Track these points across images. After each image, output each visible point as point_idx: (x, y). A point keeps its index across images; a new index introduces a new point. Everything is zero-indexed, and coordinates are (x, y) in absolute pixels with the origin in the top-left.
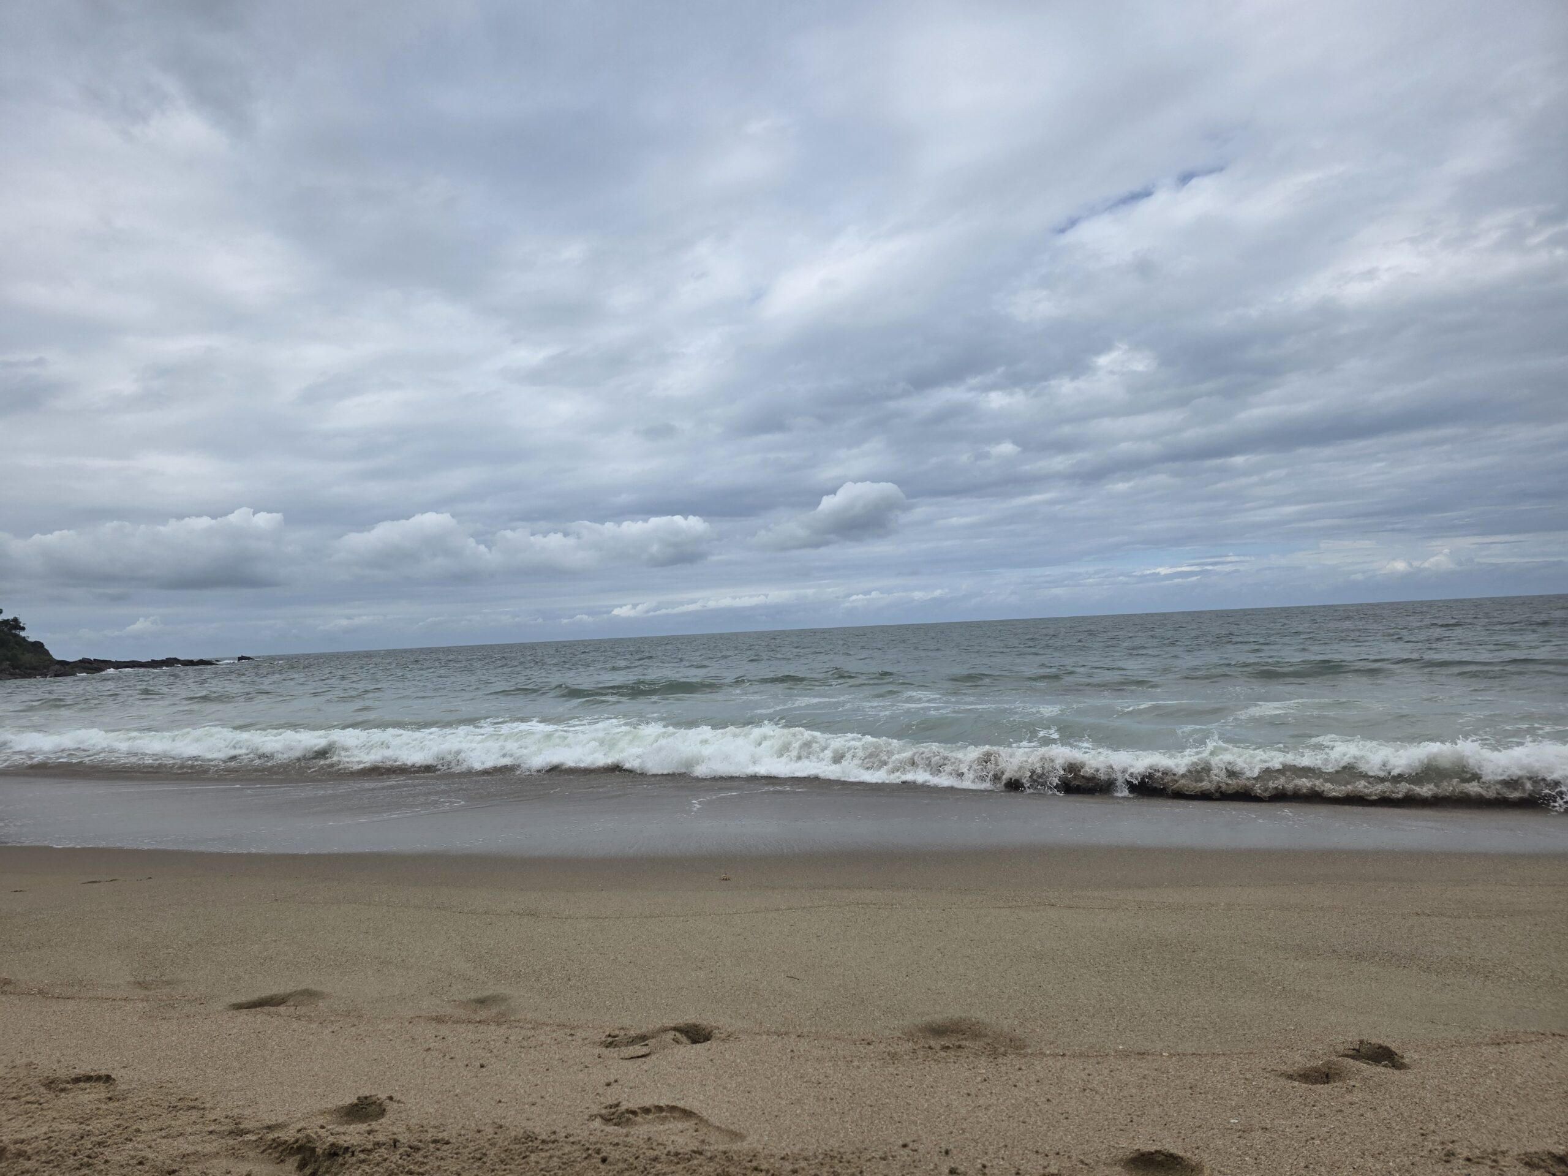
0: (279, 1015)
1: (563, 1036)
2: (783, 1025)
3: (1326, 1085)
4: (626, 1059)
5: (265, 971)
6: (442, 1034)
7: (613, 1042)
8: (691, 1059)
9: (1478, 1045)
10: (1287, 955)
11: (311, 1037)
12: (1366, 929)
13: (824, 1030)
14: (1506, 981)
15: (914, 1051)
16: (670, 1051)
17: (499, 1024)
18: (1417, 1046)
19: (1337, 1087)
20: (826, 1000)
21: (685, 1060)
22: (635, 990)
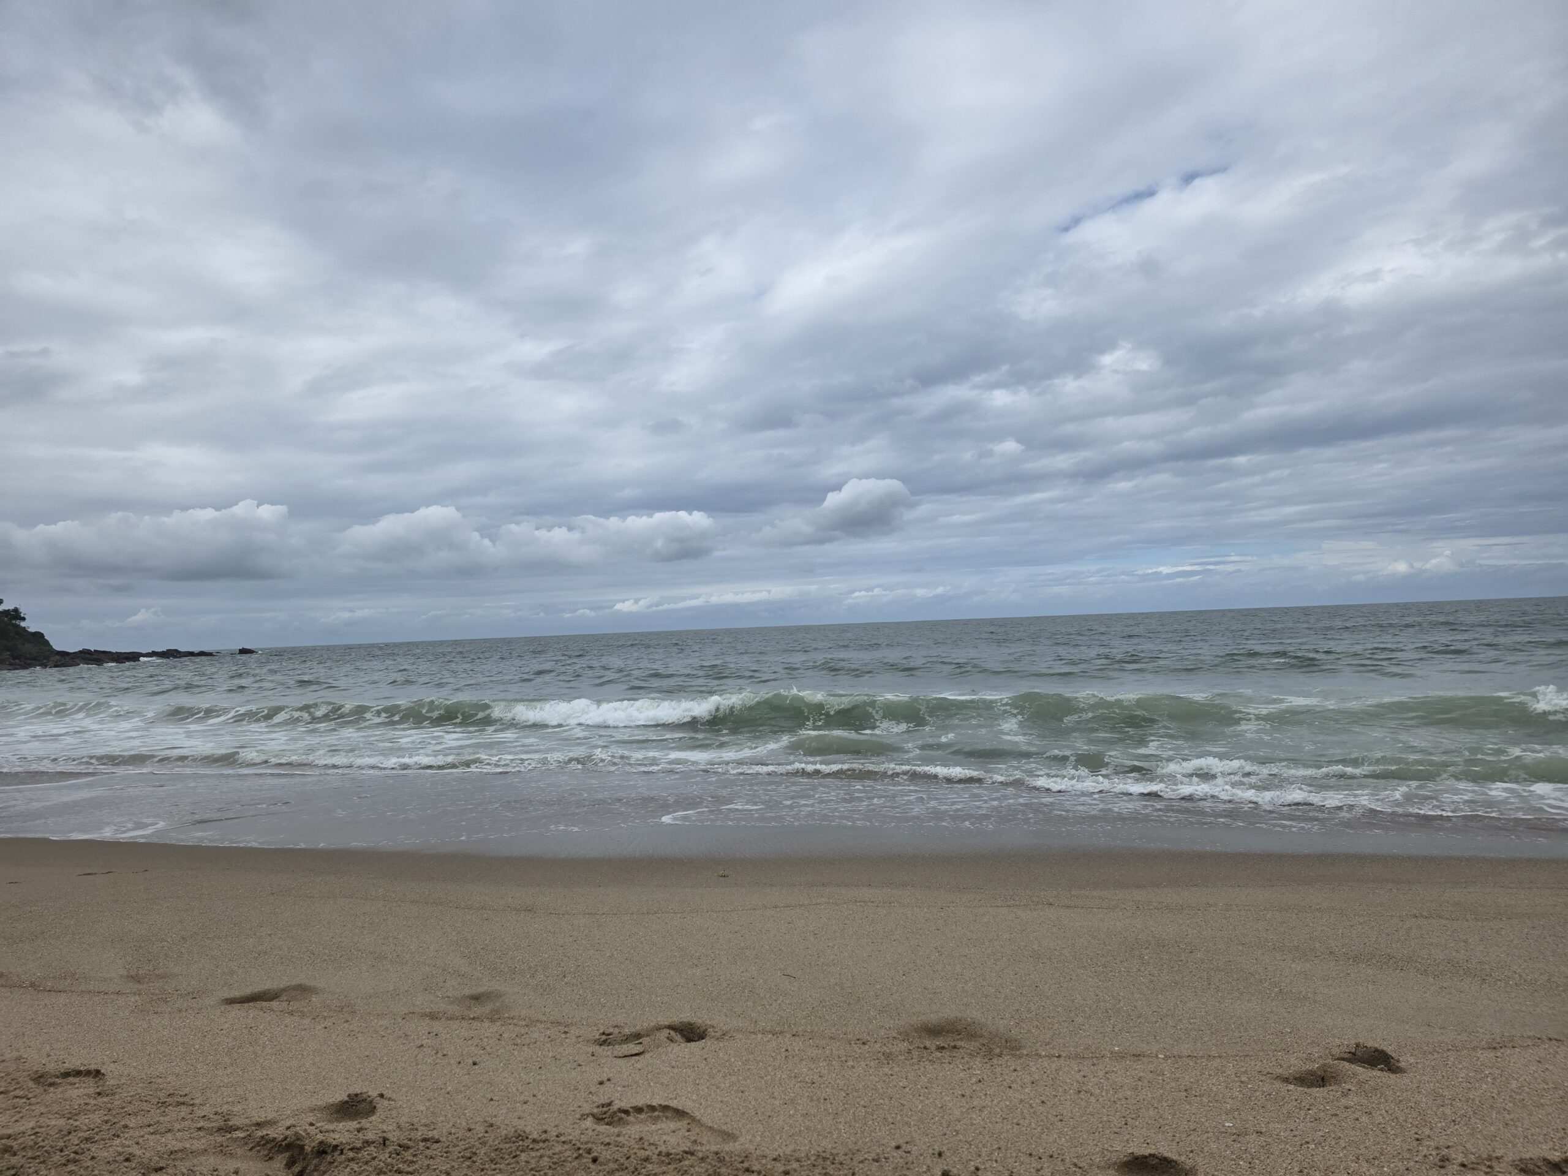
0: (272, 1010)
1: (557, 1033)
2: (779, 1024)
3: (1321, 1089)
4: (620, 1057)
5: (258, 965)
6: (435, 1030)
7: (607, 1040)
8: (685, 1057)
10: (1285, 957)
11: (303, 1032)
12: (1364, 931)
13: (819, 1029)
14: (1503, 985)
15: (909, 1052)
16: (664, 1049)
17: (493, 1021)
18: (1413, 1050)
19: (1332, 1090)
20: (821, 999)
21: (679, 1058)
22: (630, 987)
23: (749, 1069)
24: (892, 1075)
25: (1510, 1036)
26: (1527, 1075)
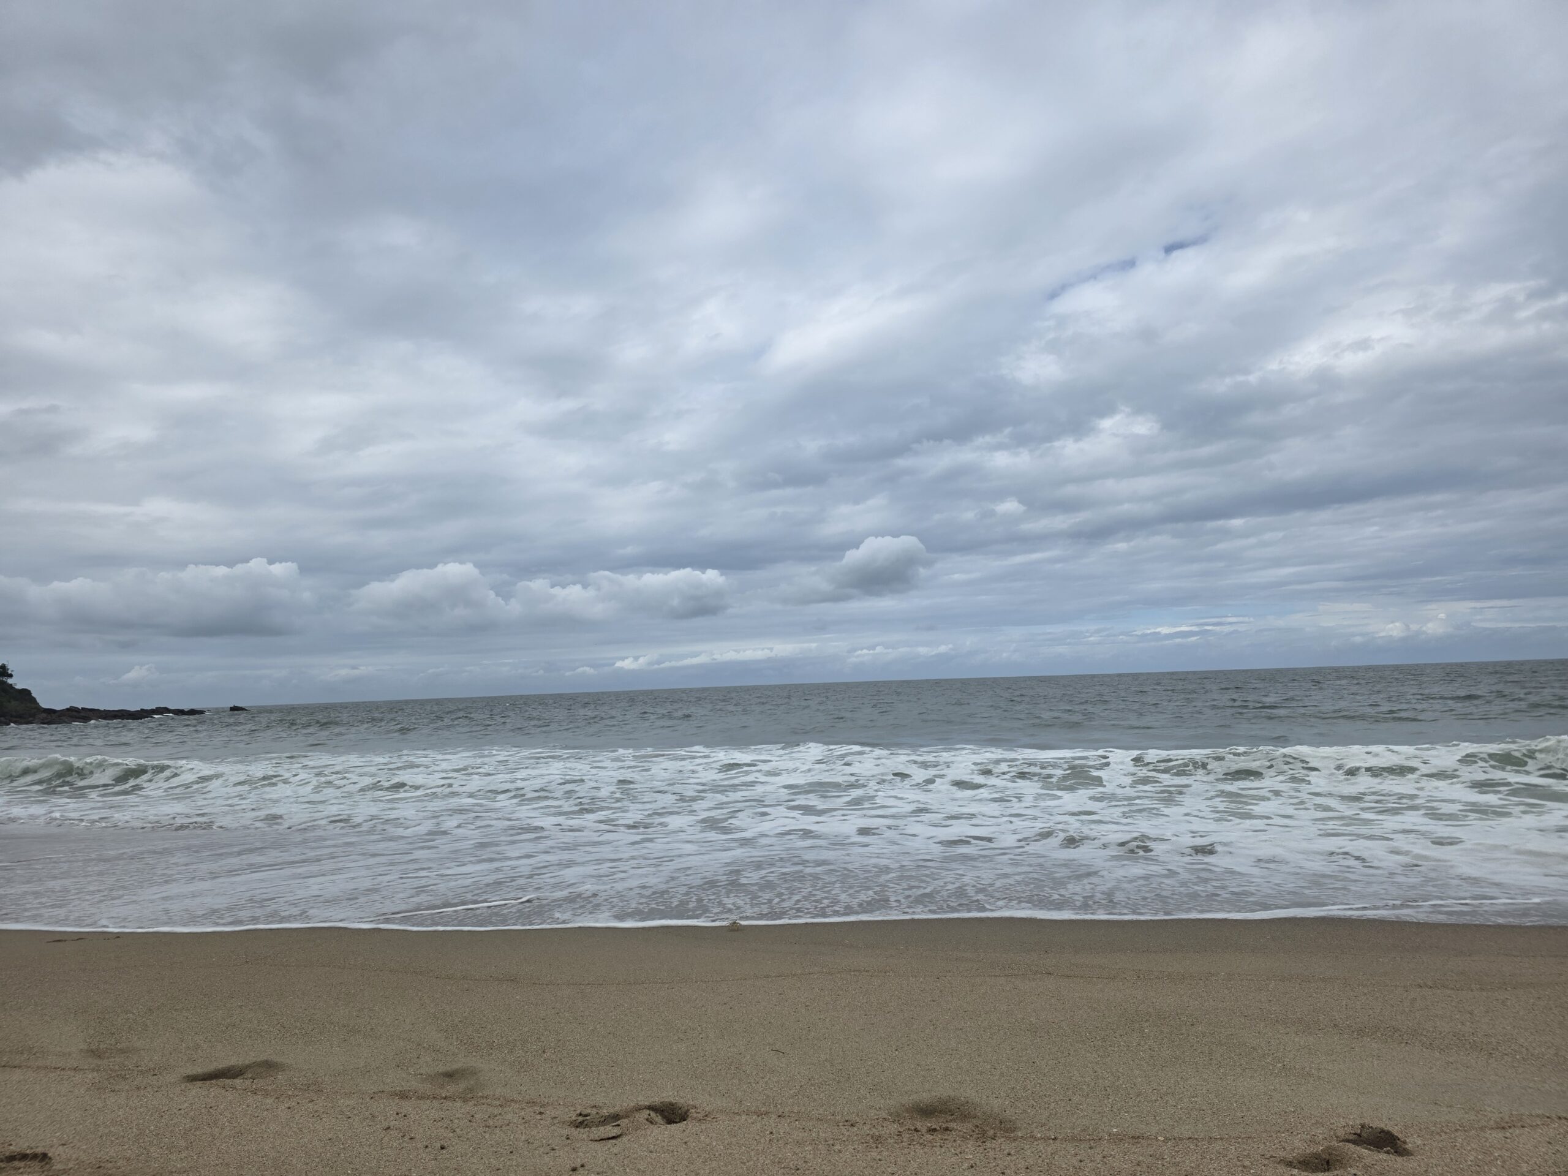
0: (235, 1088)
1: (532, 1114)
2: (764, 1104)
3: (1326, 1174)
4: (596, 1141)
5: (226, 1040)
6: (404, 1111)
7: (584, 1121)
8: (664, 1141)
9: (1482, 1129)
10: (1288, 1030)
11: (265, 1113)
12: (1368, 1002)
13: (806, 1109)
14: (1510, 1060)
15: (900, 1134)
16: (643, 1132)
17: (465, 1101)
18: (1420, 1130)
20: (810, 1076)
21: (659, 1142)
22: (612, 1064)
23: (730, 1154)
24: (880, 1160)
25: (1518, 1115)
26: (1537, 1158)
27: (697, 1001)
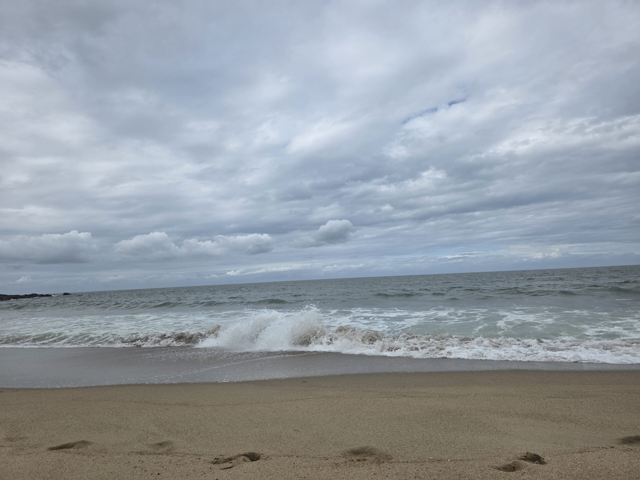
0: (70, 452)
1: (196, 459)
2: (291, 452)
3: (513, 472)
4: (222, 469)
5: (66, 432)
6: (142, 460)
7: (217, 461)
8: (250, 468)
10: (498, 416)
11: (83, 462)
12: (529, 404)
13: (308, 454)
15: (346, 462)
16: (242, 465)
17: (168, 455)
18: (549, 454)
19: (518, 473)
20: (309, 440)
21: (248, 469)
22: (228, 438)
23: (278, 473)
24: (338, 473)
25: (587, 447)
27: (263, 411)
